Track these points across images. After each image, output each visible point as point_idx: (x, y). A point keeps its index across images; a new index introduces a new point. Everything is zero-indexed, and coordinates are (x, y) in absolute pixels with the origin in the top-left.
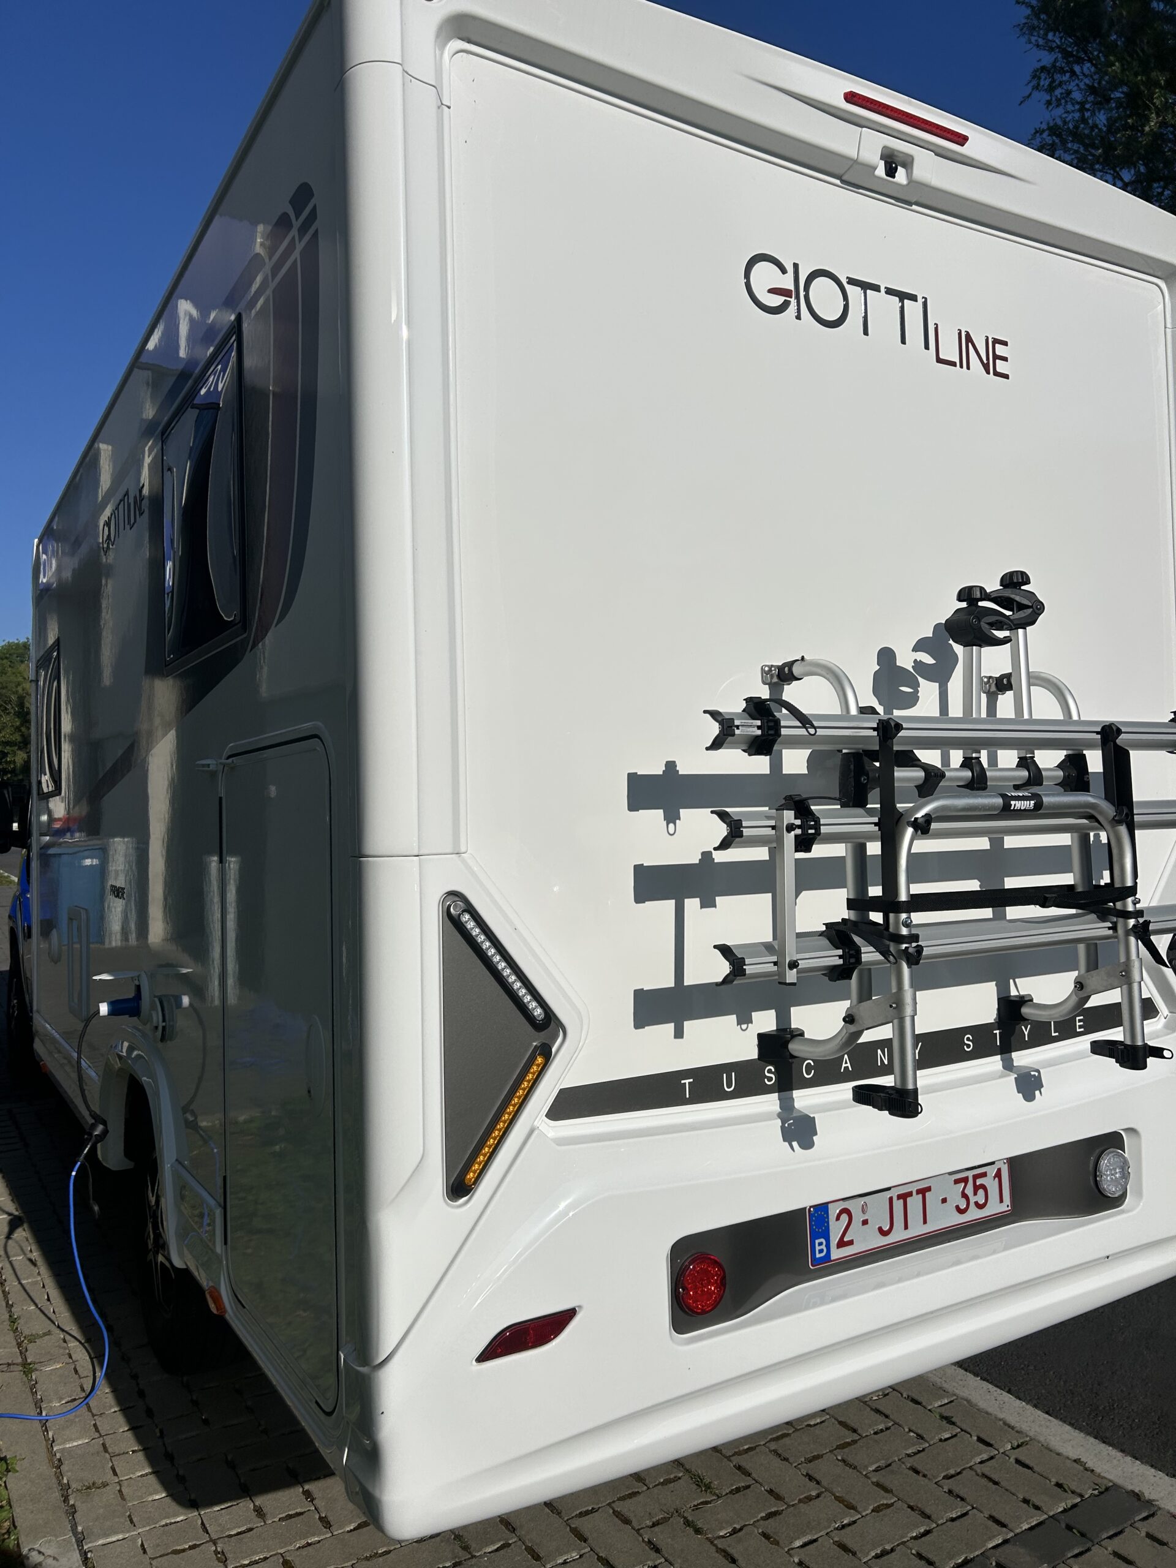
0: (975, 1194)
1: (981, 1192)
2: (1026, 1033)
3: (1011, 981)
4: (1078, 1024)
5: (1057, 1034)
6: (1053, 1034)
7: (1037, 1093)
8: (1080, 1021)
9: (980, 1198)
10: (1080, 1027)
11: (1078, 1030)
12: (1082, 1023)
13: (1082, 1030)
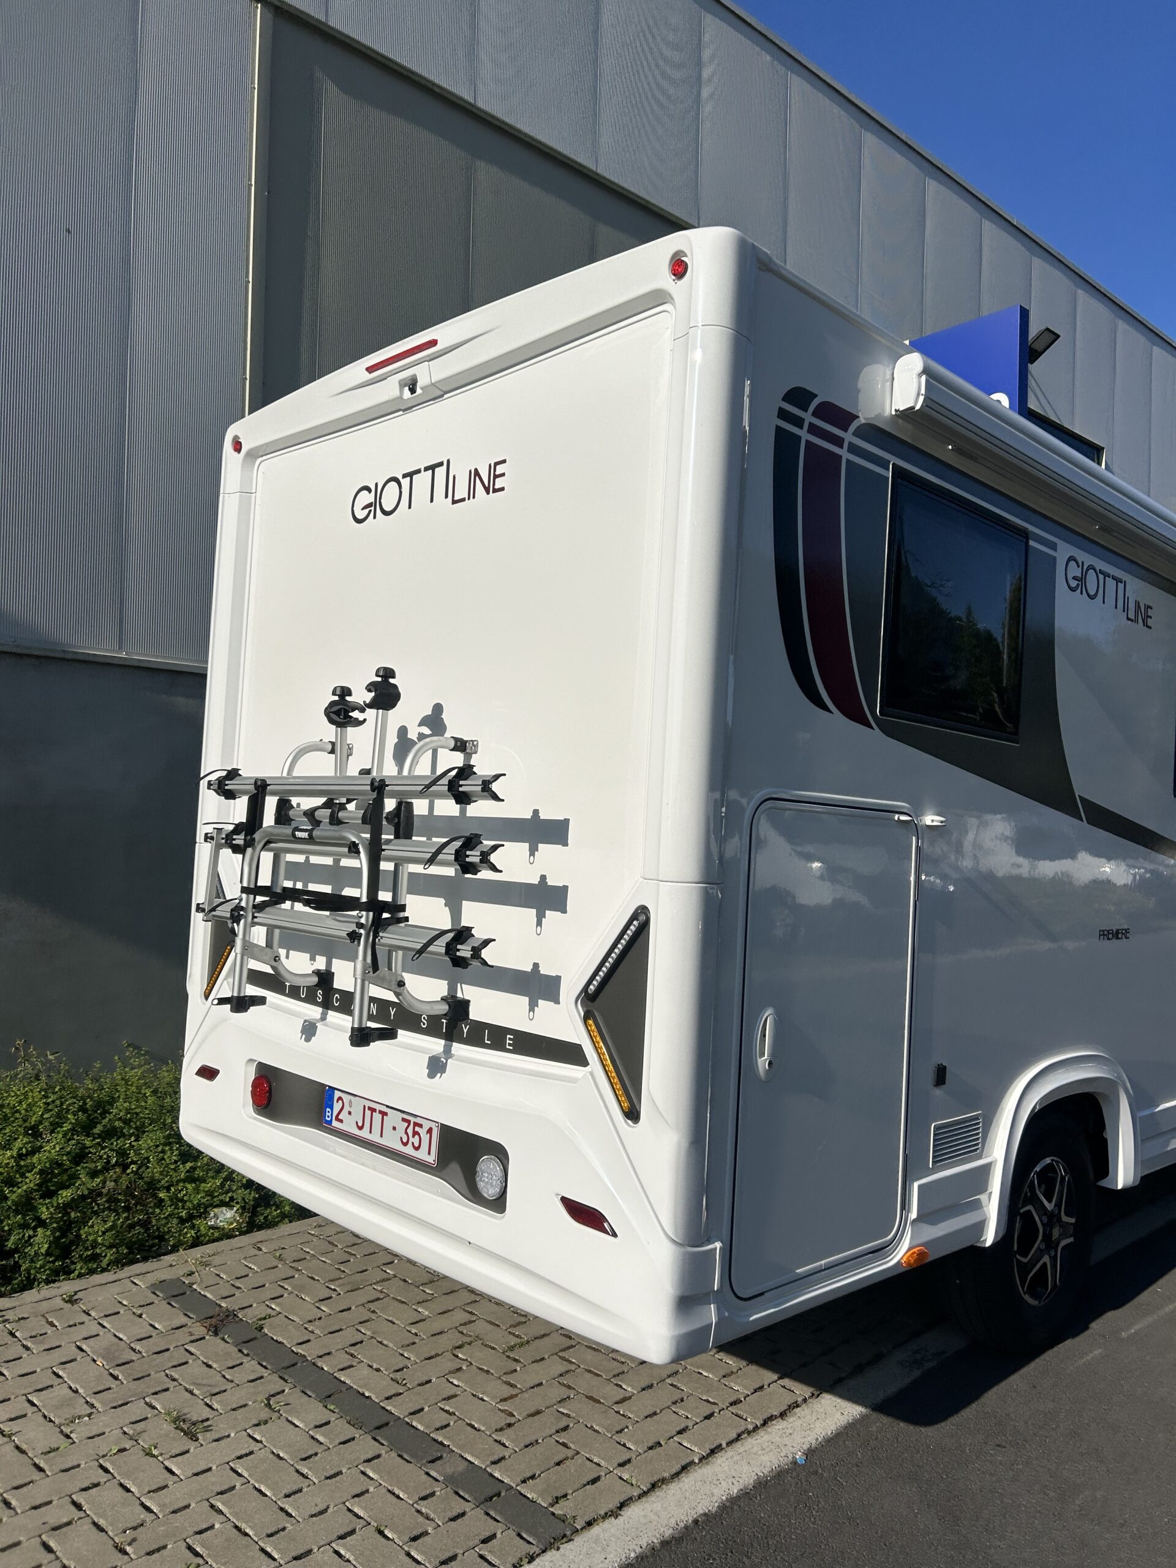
0: (413, 1137)
1: (417, 1137)
2: (465, 1031)
3: (459, 985)
4: (508, 1041)
5: (489, 1042)
6: (486, 1042)
7: (439, 1075)
8: (510, 1039)
9: (416, 1140)
10: (510, 1045)
11: (507, 1047)
12: (511, 1042)
13: (511, 1048)
